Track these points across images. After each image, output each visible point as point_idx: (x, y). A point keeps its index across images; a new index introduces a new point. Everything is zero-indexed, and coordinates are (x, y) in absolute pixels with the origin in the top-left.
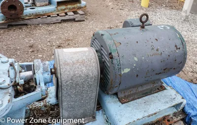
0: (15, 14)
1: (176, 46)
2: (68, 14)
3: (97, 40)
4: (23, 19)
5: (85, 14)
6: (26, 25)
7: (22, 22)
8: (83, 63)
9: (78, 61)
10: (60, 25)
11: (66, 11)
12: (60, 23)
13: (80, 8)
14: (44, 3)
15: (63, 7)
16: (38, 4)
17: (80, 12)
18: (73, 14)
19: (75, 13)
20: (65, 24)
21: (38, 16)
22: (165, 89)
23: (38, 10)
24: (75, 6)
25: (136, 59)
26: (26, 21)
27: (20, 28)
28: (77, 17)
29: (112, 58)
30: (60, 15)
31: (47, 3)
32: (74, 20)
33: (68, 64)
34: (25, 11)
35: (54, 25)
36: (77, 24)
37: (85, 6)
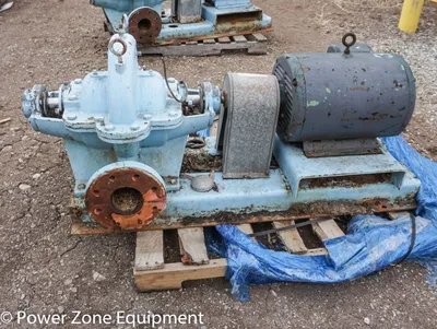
0: (147, 34)
1: (395, 82)
2: (236, 39)
3: (281, 67)
4: (157, 45)
5: (268, 41)
6: (161, 55)
7: (155, 51)
8: (260, 89)
9: (254, 86)
10: (219, 59)
11: (231, 33)
12: (219, 55)
13: (259, 29)
14: (193, 18)
15: (227, 26)
16: (183, 18)
17: (259, 36)
18: (244, 39)
19: (249, 37)
20: (229, 59)
21: (182, 40)
22: (381, 153)
23: (184, 29)
24: (250, 24)
25: (328, 90)
26: (162, 48)
27: (151, 61)
28: (253, 46)
29: (296, 85)
30: (220, 40)
31: (199, 17)
32: (245, 51)
33: (242, 88)
34: (162, 31)
35: (208, 59)
36: (252, 59)
37: (270, 26)
